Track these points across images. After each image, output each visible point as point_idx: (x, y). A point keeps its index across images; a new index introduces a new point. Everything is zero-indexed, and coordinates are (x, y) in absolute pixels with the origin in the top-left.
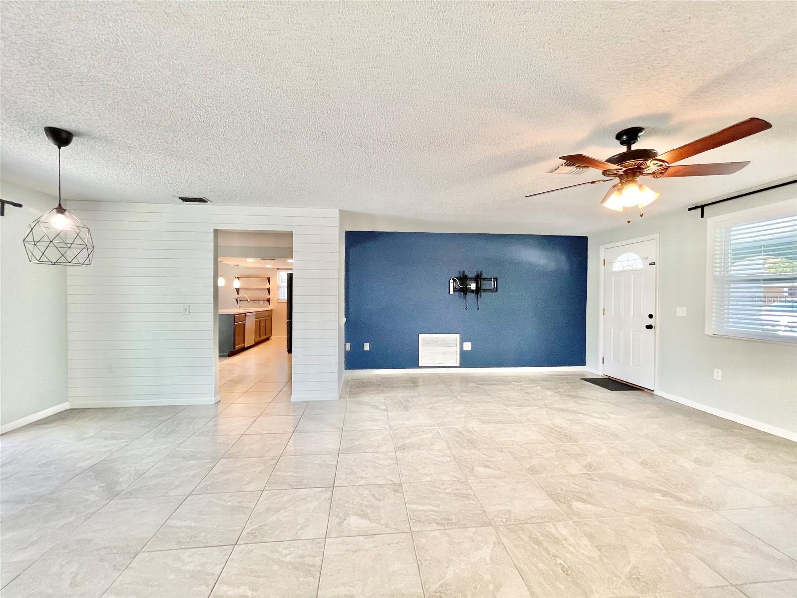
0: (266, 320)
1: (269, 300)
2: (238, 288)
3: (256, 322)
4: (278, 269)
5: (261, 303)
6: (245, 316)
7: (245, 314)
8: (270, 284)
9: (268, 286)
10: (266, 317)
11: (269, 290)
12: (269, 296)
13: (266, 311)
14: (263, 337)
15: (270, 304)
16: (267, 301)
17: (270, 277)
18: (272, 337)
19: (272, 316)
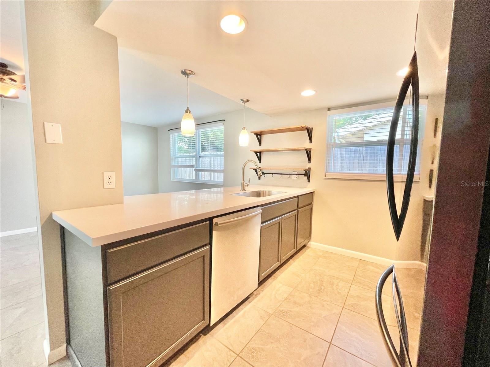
0: (296, 216)
1: (307, 174)
2: (260, 153)
4: (329, 109)
5: (294, 177)
7: (211, 219)
8: (311, 142)
9: (307, 145)
10: (299, 208)
11: (309, 153)
12: (308, 166)
13: (298, 197)
15: (309, 181)
16: (305, 175)
17: (312, 128)
18: (310, 242)
19: (311, 204)
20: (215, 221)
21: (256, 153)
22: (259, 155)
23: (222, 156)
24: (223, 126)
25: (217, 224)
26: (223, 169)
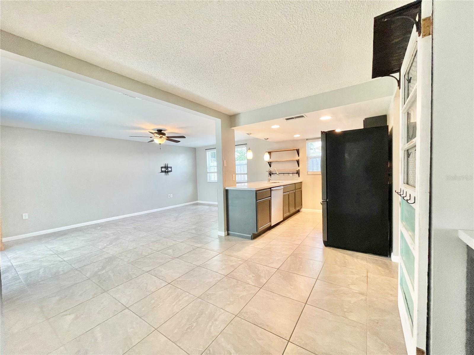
0: (295, 193)
1: (298, 173)
2: (270, 162)
3: (284, 196)
4: (307, 140)
5: (291, 175)
6: (271, 190)
7: (271, 188)
8: (299, 156)
9: (297, 158)
10: (295, 189)
11: (298, 162)
12: (298, 168)
13: (295, 184)
14: (293, 210)
15: (299, 177)
16: (297, 173)
17: (299, 149)
18: (302, 209)
19: (301, 188)
20: (272, 189)
21: (269, 163)
22: (270, 164)
23: (246, 165)
24: (246, 147)
25: (273, 190)
26: (246, 172)
